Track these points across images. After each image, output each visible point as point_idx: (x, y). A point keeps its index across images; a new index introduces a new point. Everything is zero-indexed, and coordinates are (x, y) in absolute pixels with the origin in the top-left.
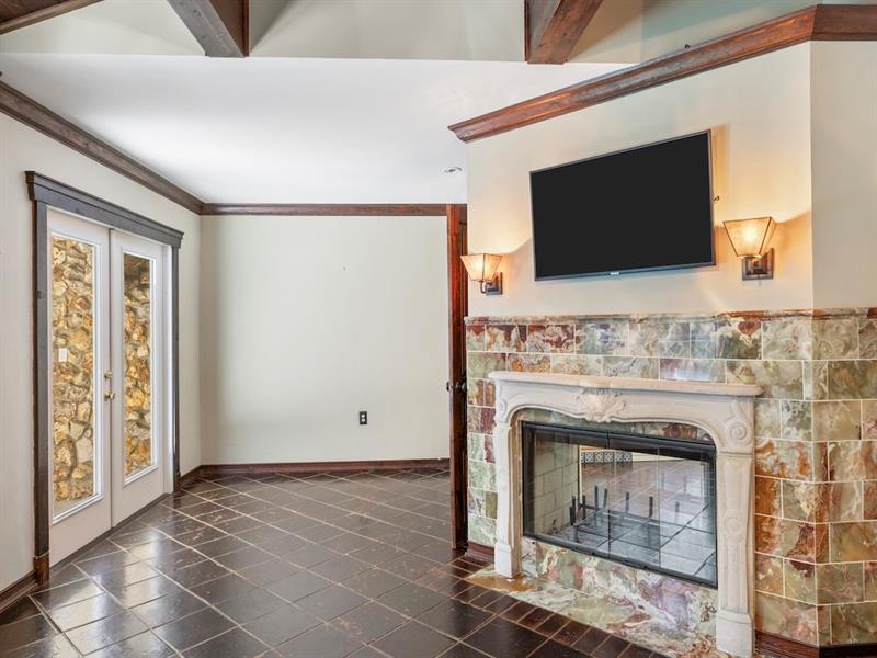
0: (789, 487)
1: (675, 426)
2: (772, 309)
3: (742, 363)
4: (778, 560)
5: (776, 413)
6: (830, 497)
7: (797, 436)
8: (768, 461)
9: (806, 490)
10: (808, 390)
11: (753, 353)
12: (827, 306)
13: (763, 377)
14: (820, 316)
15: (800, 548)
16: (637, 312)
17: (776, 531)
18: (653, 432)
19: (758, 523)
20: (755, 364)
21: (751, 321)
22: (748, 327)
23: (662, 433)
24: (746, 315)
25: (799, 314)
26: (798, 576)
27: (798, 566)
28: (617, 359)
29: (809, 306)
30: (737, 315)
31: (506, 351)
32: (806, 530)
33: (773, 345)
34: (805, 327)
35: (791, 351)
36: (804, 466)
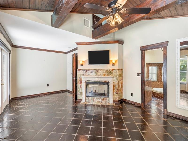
0: (116, 86)
1: (105, 81)
2: (114, 69)
3: (112, 74)
4: (115, 93)
5: (115, 79)
6: (119, 86)
7: (117, 81)
8: (114, 83)
9: (117, 86)
10: (117, 76)
11: (113, 73)
12: (119, 68)
13: (114, 75)
14: (118, 69)
15: (117, 92)
16: (101, 69)
17: (115, 90)
18: (103, 82)
19: (113, 90)
20: (113, 74)
21: (113, 70)
22: (112, 70)
23: (104, 82)
24: (112, 69)
25: (117, 69)
26: (117, 94)
27: (116, 93)
28: (99, 74)
29: (118, 68)
30: (111, 69)
31: (84, 73)
32: (117, 90)
33: (115, 72)
34: (117, 70)
35: (116, 73)
36: (117, 84)
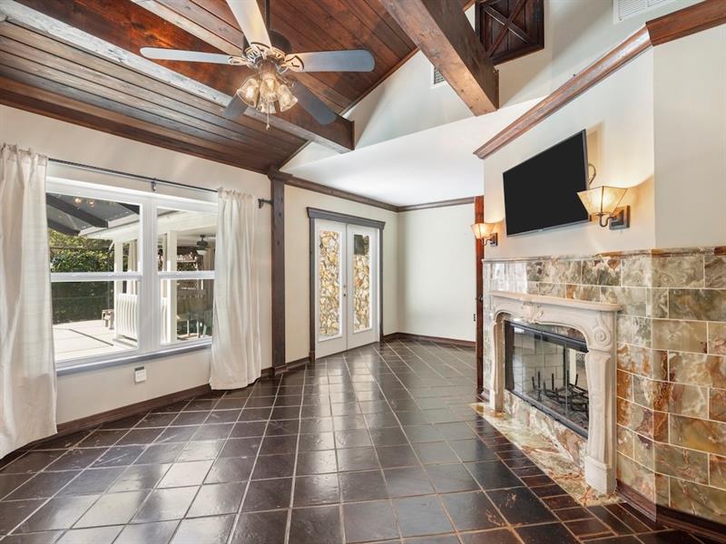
0: (637, 381)
1: (573, 330)
2: (625, 249)
3: (609, 288)
4: (630, 434)
5: (629, 325)
7: (642, 344)
8: (624, 359)
9: (648, 383)
10: (649, 309)
11: (615, 282)
12: (664, 247)
13: (622, 300)
14: (657, 254)
15: (643, 427)
16: (555, 255)
17: (629, 411)
18: (562, 333)
19: (618, 404)
20: (617, 289)
21: (616, 258)
22: (613, 263)
23: (567, 334)
24: (612, 255)
25: (642, 253)
26: (642, 447)
27: (642, 440)
28: (546, 284)
29: (651, 245)
30: (606, 255)
32: (647, 414)
33: (628, 276)
34: (647, 262)
35: (638, 280)
36: (647, 365)
